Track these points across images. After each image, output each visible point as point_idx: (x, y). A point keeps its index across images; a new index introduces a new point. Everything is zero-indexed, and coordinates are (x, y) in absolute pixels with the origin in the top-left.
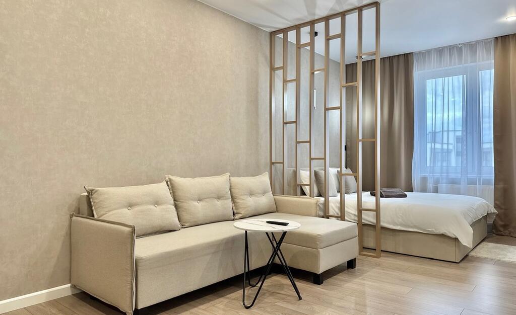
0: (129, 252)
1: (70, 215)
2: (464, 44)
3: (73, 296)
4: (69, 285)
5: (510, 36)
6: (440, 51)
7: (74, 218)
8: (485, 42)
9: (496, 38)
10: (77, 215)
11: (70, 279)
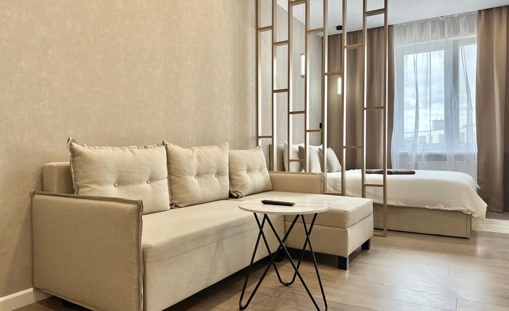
0: (134, 238)
1: (30, 192)
2: (447, 18)
3: (39, 305)
4: (31, 290)
5: (494, 10)
6: (422, 24)
7: (37, 197)
8: (468, 15)
9: (480, 11)
10: (41, 192)
11: (33, 282)
